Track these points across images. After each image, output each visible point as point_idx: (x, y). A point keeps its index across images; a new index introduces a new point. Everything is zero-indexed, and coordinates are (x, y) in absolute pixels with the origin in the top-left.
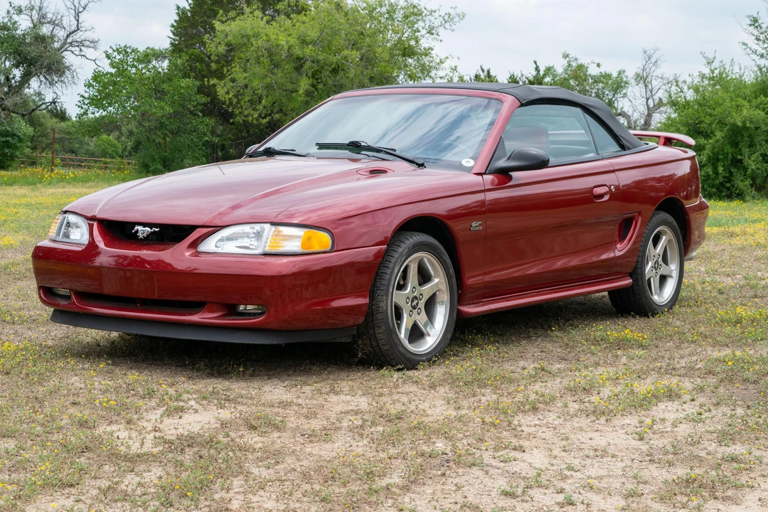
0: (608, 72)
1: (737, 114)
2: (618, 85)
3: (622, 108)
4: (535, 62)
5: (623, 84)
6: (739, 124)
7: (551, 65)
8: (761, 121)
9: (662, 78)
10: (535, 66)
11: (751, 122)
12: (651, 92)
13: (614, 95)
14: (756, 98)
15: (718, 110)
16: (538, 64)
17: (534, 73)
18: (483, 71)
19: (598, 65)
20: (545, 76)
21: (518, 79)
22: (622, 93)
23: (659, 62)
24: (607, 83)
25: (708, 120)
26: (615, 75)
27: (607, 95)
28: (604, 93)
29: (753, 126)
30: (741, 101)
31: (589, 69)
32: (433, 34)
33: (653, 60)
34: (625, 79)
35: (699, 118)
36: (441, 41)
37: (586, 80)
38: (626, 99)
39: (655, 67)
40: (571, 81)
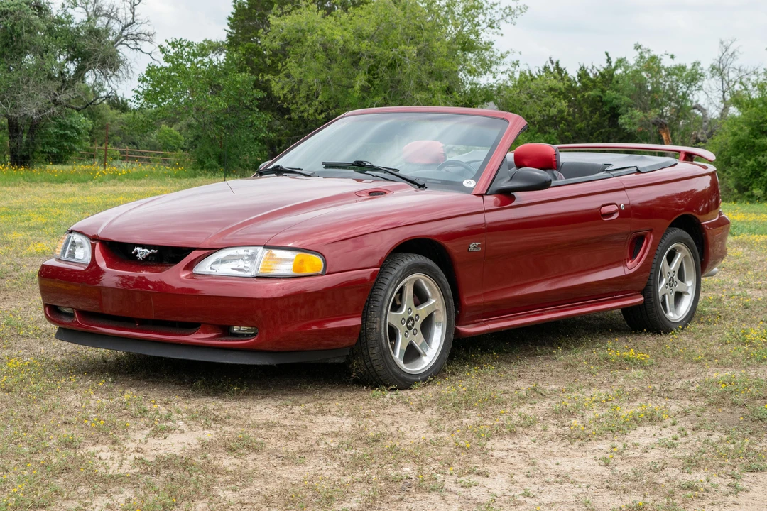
0: (683, 63)
2: (693, 77)
3: (697, 102)
4: (607, 54)
5: (698, 76)
7: (623, 57)
9: (739, 70)
10: (607, 58)
12: (728, 85)
13: (688, 87)
16: (610, 55)
17: (605, 65)
18: (552, 63)
19: (672, 57)
20: (616, 68)
21: (588, 71)
22: (697, 85)
23: (736, 53)
24: (681, 76)
26: (689, 67)
27: (681, 88)
28: (678, 86)
31: (662, 61)
32: (493, 27)
33: (730, 51)
34: (700, 71)
36: (502, 34)
37: (659, 72)
38: (701, 92)
39: (732, 59)
40: (644, 74)
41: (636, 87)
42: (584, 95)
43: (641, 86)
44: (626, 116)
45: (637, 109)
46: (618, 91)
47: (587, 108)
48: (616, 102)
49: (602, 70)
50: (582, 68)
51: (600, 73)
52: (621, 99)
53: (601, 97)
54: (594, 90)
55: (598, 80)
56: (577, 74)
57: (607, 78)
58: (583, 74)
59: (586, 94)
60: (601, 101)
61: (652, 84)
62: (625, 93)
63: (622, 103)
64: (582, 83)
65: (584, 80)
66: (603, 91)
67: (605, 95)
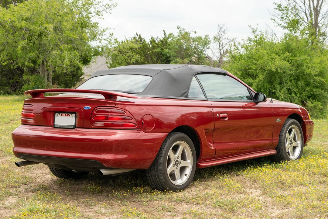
0: (200, 36)
1: (272, 64)
2: (206, 43)
3: (207, 54)
4: (164, 31)
5: (208, 42)
6: (274, 70)
7: (171, 33)
8: (287, 68)
9: (227, 39)
10: (164, 33)
11: (281, 69)
12: (222, 46)
13: (203, 47)
14: (284, 53)
15: (260, 61)
16: (165, 32)
17: (164, 36)
18: (137, 35)
19: (195, 32)
20: (168, 38)
21: (155, 39)
22: (207, 46)
23: (226, 31)
24: (200, 42)
25: (254, 67)
26: (203, 37)
27: (200, 48)
28: (198, 47)
29: (282, 71)
30: (274, 55)
31: (190, 35)
32: (99, 15)
33: (223, 30)
34: (208, 40)
35: (248, 66)
36: (103, 19)
37: (189, 40)
38: (209, 49)
39: (224, 34)
40: (182, 41)
41: (178, 47)
42: (153, 51)
43: (180, 47)
44: (173, 61)
45: (179, 58)
46: (169, 49)
47: (155, 58)
48: (168, 55)
49: (162, 39)
50: (152, 38)
51: (161, 40)
52: (171, 53)
53: (161, 52)
54: (158, 49)
55: (160, 44)
56: (149, 41)
57: (164, 43)
58: (153, 41)
59: (154, 51)
60: (161, 54)
61: (186, 46)
62: (173, 50)
63: (172, 55)
64: (152, 45)
65: (153, 44)
66: (162, 49)
67: (163, 51)
